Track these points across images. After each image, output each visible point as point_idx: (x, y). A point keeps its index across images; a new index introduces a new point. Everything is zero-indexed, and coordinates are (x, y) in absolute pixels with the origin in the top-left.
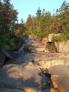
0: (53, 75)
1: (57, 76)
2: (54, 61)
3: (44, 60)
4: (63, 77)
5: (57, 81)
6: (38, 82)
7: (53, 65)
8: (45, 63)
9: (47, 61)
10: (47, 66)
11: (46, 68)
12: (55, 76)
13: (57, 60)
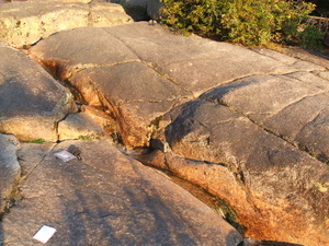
0: (71, 63)
1: (91, 65)
2: (52, 15)
3: (10, 14)
4: (111, 68)
5: (98, 81)
6: (44, 93)
7: (50, 29)
8: (19, 23)
9: (24, 16)
10: (28, 35)
11: (23, 43)
12: (80, 66)
13: (63, 11)
